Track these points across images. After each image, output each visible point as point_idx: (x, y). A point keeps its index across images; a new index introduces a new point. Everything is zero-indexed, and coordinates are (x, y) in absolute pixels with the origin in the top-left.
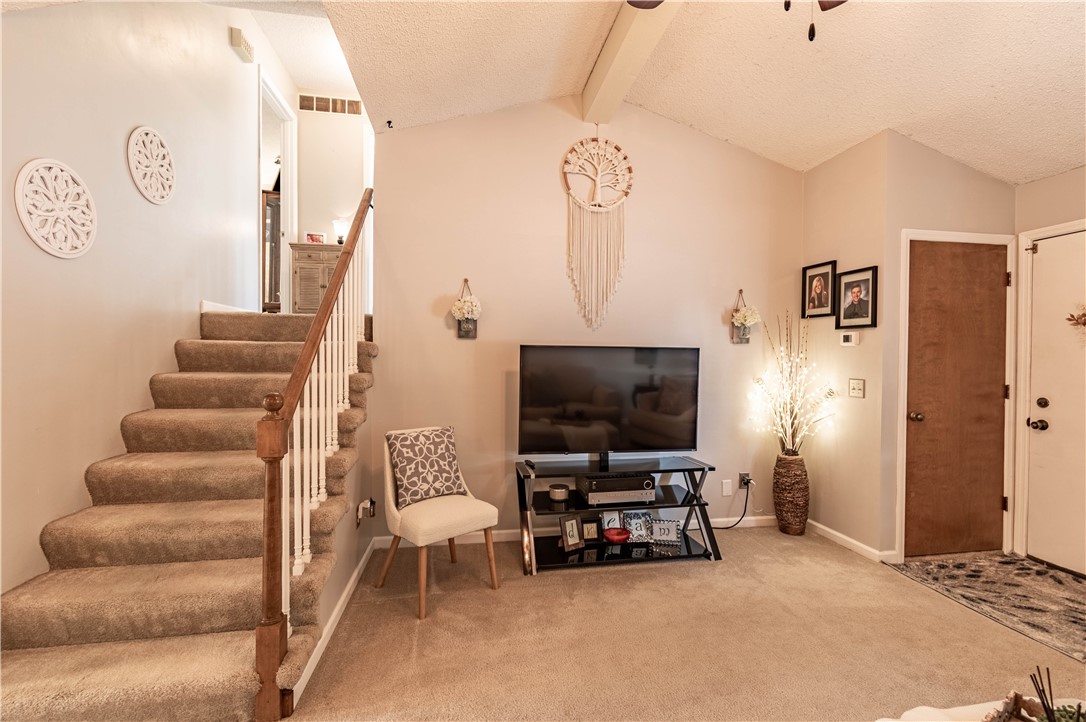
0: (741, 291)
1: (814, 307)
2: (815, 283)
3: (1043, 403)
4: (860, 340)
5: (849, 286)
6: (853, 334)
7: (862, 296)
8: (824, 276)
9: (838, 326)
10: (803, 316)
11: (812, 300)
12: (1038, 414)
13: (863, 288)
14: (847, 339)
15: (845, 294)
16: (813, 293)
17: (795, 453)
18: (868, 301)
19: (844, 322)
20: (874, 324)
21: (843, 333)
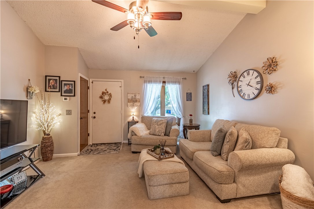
0: (29, 80)
1: (51, 89)
2: (51, 81)
3: (95, 113)
4: (70, 100)
5: (65, 84)
6: (68, 98)
7: (70, 88)
8: (56, 80)
9: (61, 95)
10: (46, 91)
11: (50, 87)
12: (94, 115)
13: (70, 86)
14: (65, 99)
15: (64, 87)
16: (50, 84)
17: (49, 135)
18: (72, 90)
19: (63, 94)
20: (74, 96)
21: (64, 98)
